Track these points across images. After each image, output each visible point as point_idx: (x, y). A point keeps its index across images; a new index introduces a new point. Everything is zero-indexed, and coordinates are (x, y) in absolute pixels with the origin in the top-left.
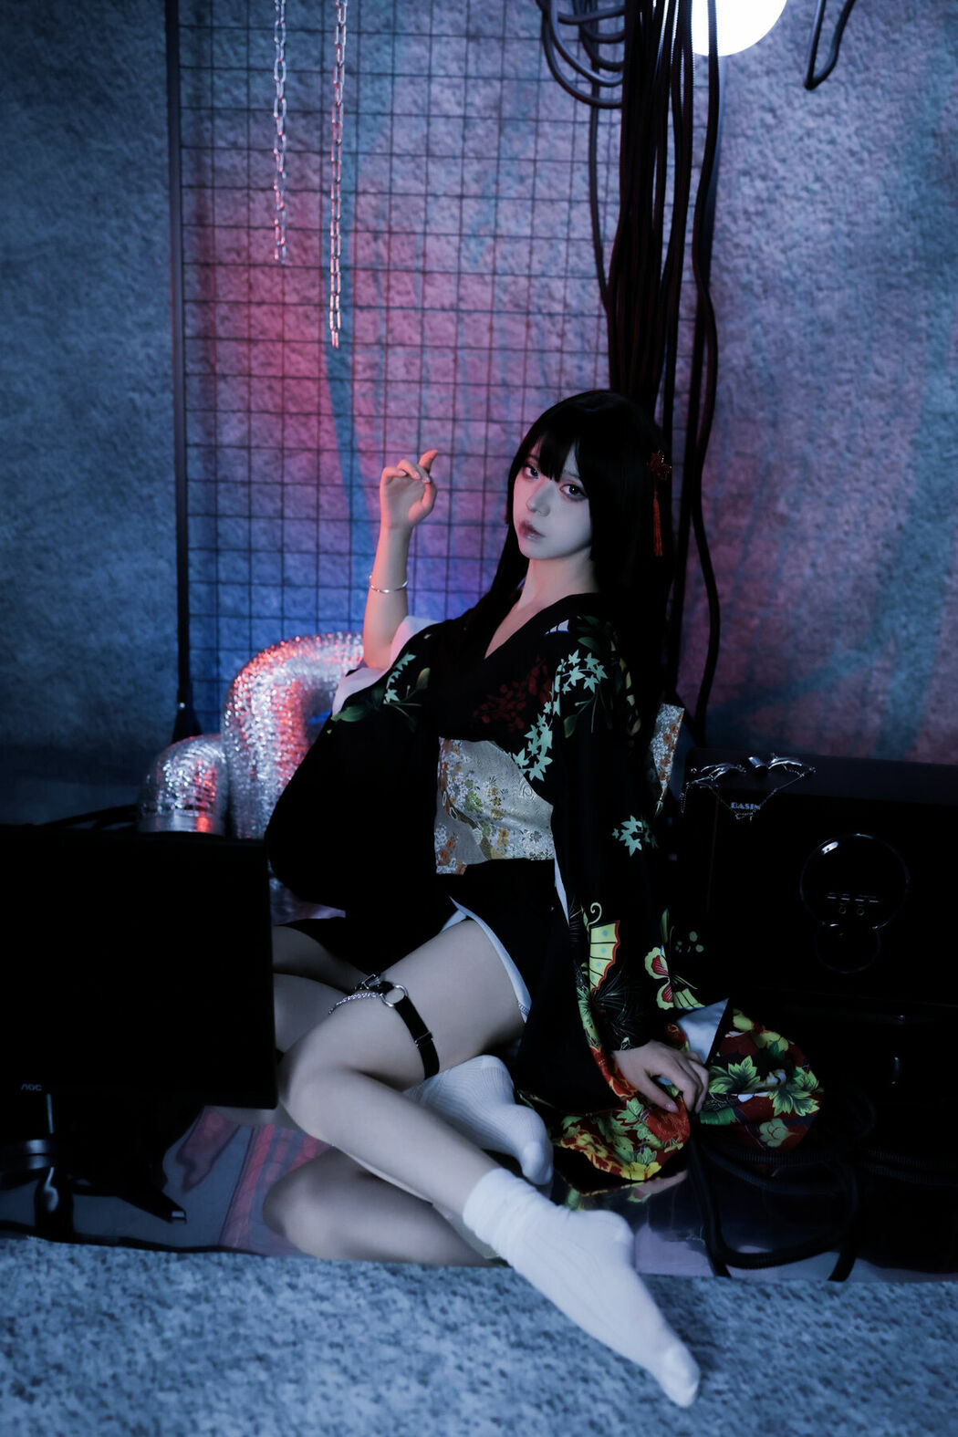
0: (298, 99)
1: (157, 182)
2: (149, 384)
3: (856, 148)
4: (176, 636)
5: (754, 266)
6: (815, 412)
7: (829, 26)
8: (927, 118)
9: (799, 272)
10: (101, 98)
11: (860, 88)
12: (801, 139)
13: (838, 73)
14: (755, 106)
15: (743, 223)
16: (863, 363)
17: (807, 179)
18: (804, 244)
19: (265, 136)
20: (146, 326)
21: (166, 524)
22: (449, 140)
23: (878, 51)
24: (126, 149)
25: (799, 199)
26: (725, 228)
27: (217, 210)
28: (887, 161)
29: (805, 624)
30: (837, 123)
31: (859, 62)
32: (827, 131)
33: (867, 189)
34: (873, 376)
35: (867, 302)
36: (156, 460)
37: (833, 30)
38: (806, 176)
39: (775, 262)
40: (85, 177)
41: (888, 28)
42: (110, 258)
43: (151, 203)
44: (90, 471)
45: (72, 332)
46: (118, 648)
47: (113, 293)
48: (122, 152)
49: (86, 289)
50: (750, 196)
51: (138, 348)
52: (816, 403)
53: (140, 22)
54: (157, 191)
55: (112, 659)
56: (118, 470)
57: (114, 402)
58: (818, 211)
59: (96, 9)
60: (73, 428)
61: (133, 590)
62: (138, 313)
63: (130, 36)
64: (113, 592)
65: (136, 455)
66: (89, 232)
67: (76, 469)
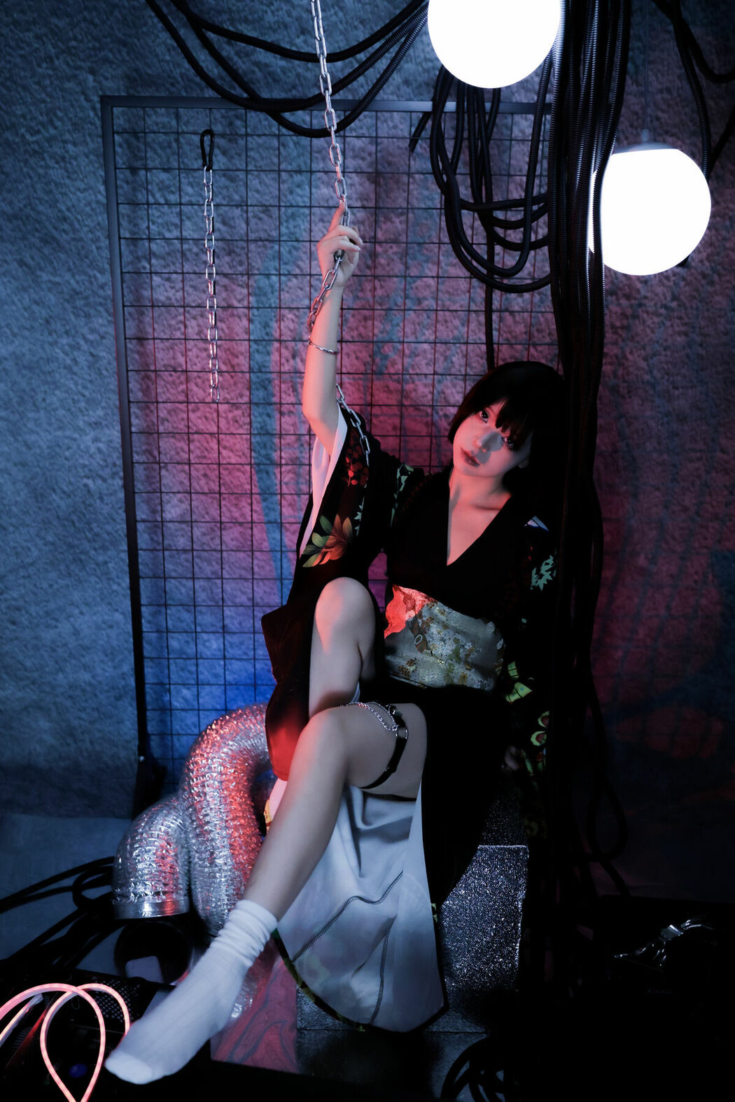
1: (101, 309)
2: (101, 473)
3: (709, 272)
4: (132, 673)
5: (620, 372)
6: (670, 485)
9: (659, 376)
10: (47, 240)
16: (711, 444)
17: (665, 299)
18: (663, 353)
20: (96, 425)
21: (119, 584)
24: (72, 282)
25: (659, 315)
29: (661, 654)
33: (718, 306)
34: (719, 454)
35: (715, 396)
36: (108, 534)
38: (664, 295)
39: (638, 368)
40: (37, 303)
42: (62, 370)
43: (97, 326)
44: (53, 544)
45: (32, 431)
46: (83, 684)
47: (66, 399)
48: (69, 283)
49: (43, 395)
50: (616, 313)
51: (90, 443)
52: (670, 477)
53: (81, 176)
54: (102, 317)
55: (78, 692)
56: (76, 542)
57: (71, 488)
58: (675, 325)
59: (41, 166)
60: (36, 510)
61: (94, 637)
62: (88, 415)
63: (72, 189)
64: (77, 640)
65: (92, 529)
66: (43, 349)
67: (40, 543)
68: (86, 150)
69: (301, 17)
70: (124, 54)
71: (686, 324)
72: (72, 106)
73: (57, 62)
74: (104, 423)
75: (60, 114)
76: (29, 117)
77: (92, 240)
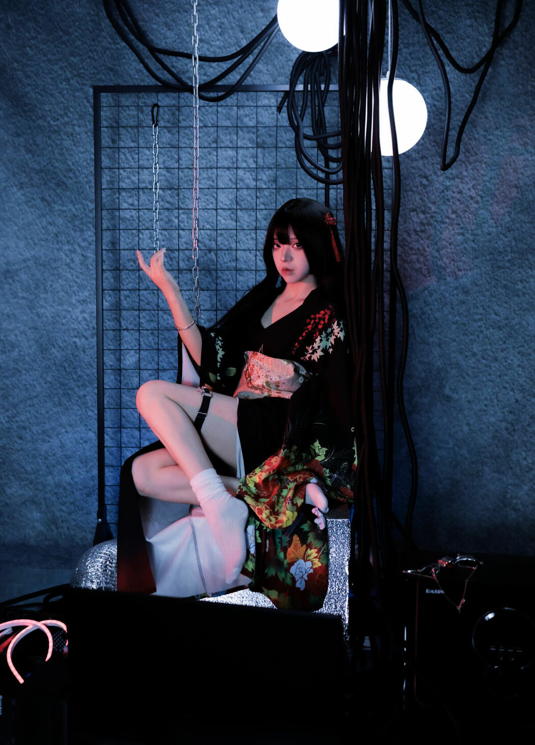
0: (167, 180)
1: (90, 225)
2: (85, 334)
3: (474, 195)
4: (97, 476)
5: (422, 259)
6: (462, 337)
7: (454, 134)
8: (512, 179)
9: (447, 262)
10: (60, 184)
11: (473, 165)
12: (443, 191)
13: (461, 157)
14: (417, 175)
15: (413, 236)
16: (488, 309)
17: (448, 213)
18: (449, 246)
19: (149, 200)
20: (83, 302)
21: (93, 411)
22: (249, 198)
23: (482, 145)
24: (73, 209)
25: (444, 223)
26: (404, 239)
27: (122, 239)
28: (491, 201)
29: (466, 458)
30: (462, 183)
31: (472, 151)
32: (457, 187)
33: (482, 216)
34: (493, 316)
35: (486, 276)
36: (87, 375)
37: (457, 135)
38: (447, 210)
39: (434, 257)
40: (51, 224)
41: (485, 133)
42: (64, 266)
43: (87, 236)
44: (50, 383)
45: (42, 306)
46: (65, 484)
47: (65, 285)
48: (71, 211)
49: (50, 283)
50: (417, 222)
51: (79, 314)
52: (462, 332)
53: (82, 145)
54: (90, 230)
55: (61, 490)
56: (66, 382)
57: (65, 344)
58: (455, 229)
59: (58, 139)
60: (42, 359)
61: (74, 449)
62: (79, 296)
63: (76, 152)
64: (63, 451)
65: (77, 372)
66: (53, 253)
67: (42, 382)
68: (86, 130)
69: (216, 51)
70: (112, 76)
71: (462, 228)
72: (79, 105)
73: (72, 82)
74: (88, 300)
75: (72, 110)
76: (53, 111)
77: (86, 182)
